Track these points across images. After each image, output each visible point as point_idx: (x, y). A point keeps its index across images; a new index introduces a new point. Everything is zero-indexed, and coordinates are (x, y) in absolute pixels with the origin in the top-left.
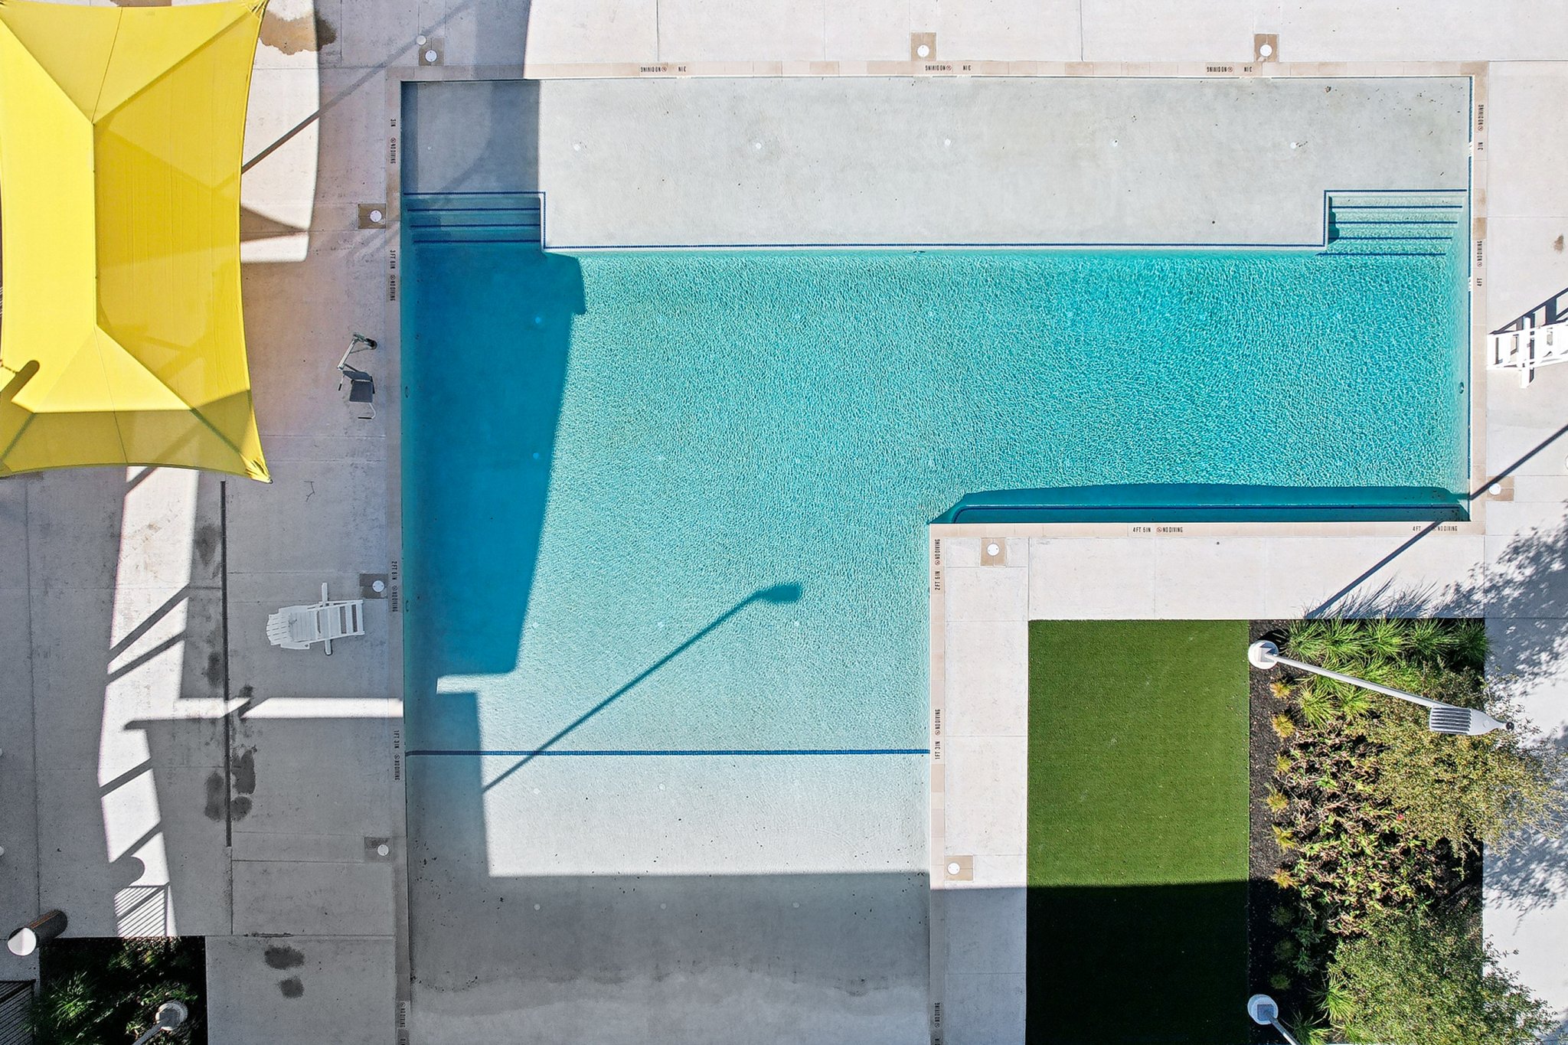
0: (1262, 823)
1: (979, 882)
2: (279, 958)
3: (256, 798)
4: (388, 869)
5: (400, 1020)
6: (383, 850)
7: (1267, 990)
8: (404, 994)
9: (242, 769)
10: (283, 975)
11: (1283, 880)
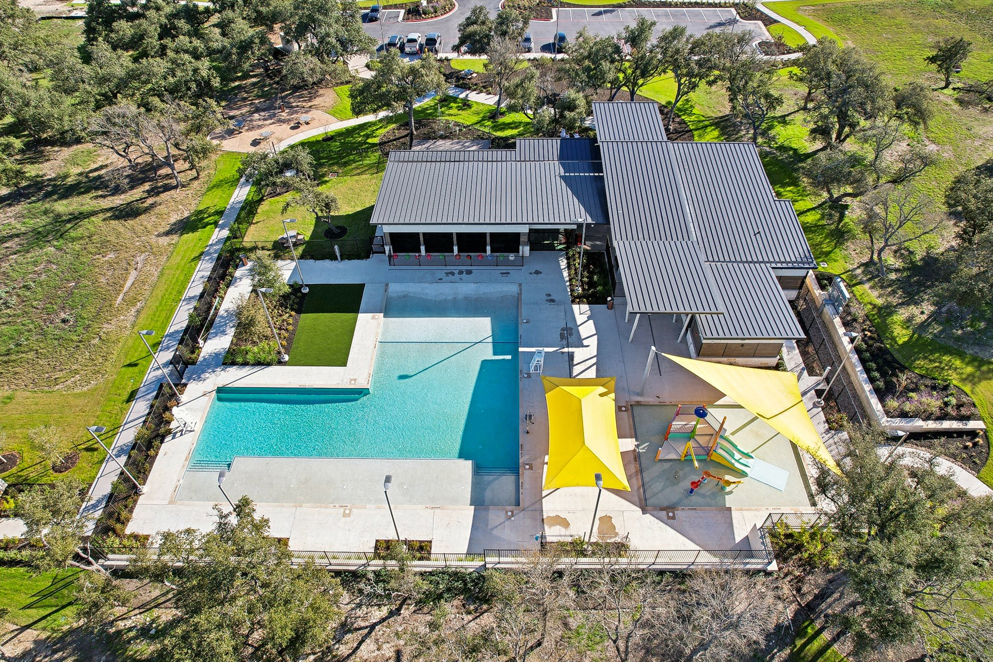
0: (295, 324)
1: (371, 315)
2: (553, 301)
3: (559, 331)
4: (523, 318)
5: (521, 290)
6: (525, 321)
7: (302, 293)
8: (520, 294)
9: (562, 337)
10: (551, 298)
11: (293, 313)
